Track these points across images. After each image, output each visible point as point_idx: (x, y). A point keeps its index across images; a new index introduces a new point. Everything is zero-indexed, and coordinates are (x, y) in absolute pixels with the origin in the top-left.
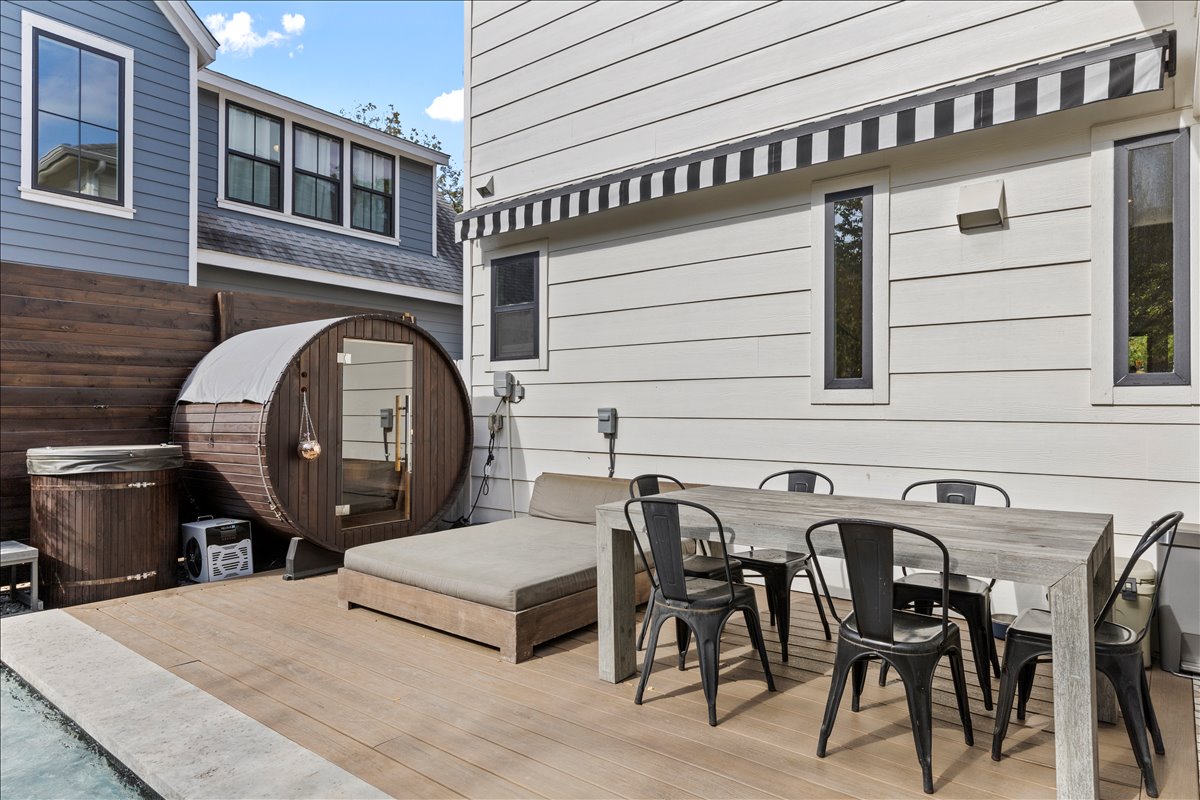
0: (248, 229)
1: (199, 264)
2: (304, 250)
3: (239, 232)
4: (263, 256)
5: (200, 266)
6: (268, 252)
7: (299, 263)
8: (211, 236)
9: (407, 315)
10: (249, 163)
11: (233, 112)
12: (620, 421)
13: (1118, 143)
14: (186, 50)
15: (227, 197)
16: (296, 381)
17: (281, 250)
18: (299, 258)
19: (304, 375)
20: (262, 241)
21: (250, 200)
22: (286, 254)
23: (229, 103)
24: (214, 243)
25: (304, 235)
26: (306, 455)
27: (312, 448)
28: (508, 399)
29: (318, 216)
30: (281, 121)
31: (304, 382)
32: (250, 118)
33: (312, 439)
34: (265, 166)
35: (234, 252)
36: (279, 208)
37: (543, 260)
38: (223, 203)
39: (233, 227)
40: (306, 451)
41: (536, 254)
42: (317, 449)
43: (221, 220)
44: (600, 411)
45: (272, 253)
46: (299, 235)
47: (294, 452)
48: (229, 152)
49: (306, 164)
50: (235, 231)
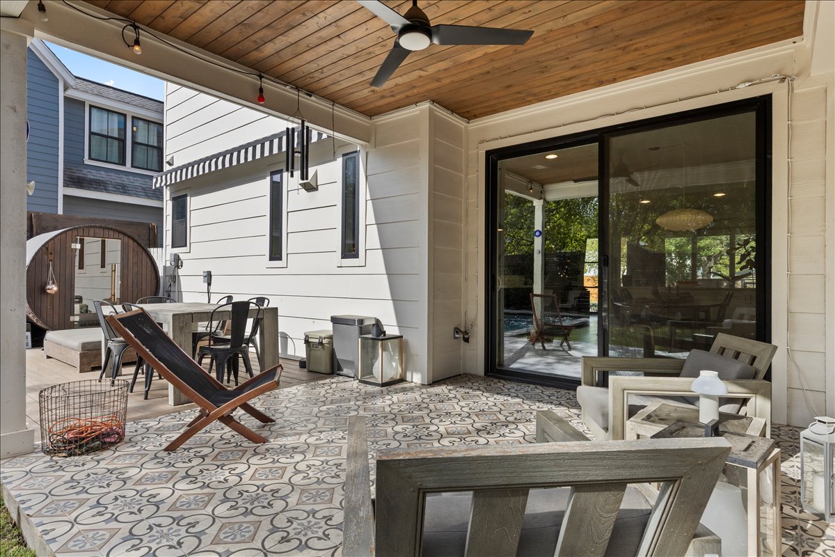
0: (102, 176)
1: (64, 195)
2: (136, 187)
3: (95, 178)
4: (107, 191)
5: (65, 196)
6: (111, 188)
7: (130, 195)
8: (76, 180)
9: (153, 224)
10: (105, 139)
11: (94, 111)
12: (213, 277)
13: (344, 155)
14: (57, 81)
15: (90, 158)
16: (46, 257)
17: (120, 187)
18: (131, 192)
19: (51, 254)
20: (109, 182)
21: (105, 160)
22: (124, 190)
23: (91, 106)
24: (77, 184)
25: (138, 179)
26: (49, 291)
27: (53, 288)
28: (178, 267)
29: (149, 168)
30: (125, 116)
31: (51, 257)
32: (105, 115)
33: (53, 283)
34: (115, 141)
35: (89, 189)
36: (124, 164)
37: (188, 198)
38: (87, 161)
39: (92, 175)
40: (49, 289)
41: (186, 196)
42: (55, 288)
43: (85, 171)
44: (204, 272)
45: (113, 189)
46: (135, 179)
47: (43, 290)
48: (91, 133)
49: (141, 138)
50: (93, 177)
